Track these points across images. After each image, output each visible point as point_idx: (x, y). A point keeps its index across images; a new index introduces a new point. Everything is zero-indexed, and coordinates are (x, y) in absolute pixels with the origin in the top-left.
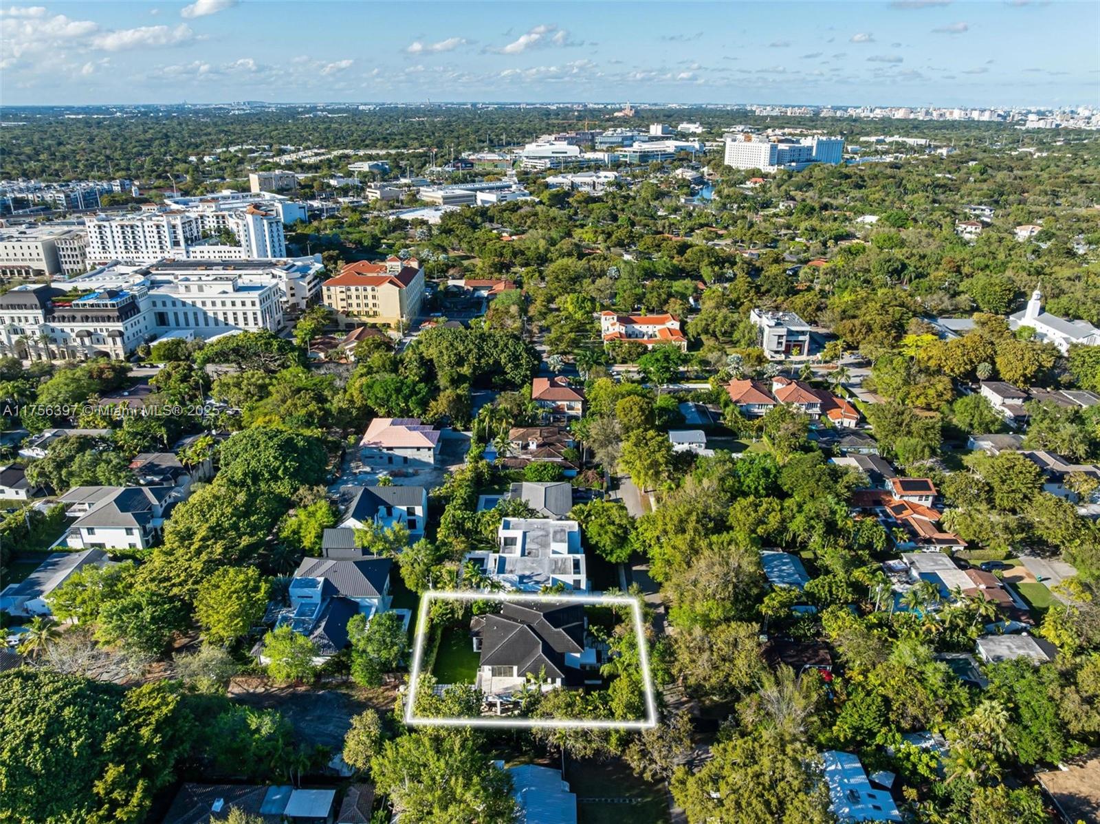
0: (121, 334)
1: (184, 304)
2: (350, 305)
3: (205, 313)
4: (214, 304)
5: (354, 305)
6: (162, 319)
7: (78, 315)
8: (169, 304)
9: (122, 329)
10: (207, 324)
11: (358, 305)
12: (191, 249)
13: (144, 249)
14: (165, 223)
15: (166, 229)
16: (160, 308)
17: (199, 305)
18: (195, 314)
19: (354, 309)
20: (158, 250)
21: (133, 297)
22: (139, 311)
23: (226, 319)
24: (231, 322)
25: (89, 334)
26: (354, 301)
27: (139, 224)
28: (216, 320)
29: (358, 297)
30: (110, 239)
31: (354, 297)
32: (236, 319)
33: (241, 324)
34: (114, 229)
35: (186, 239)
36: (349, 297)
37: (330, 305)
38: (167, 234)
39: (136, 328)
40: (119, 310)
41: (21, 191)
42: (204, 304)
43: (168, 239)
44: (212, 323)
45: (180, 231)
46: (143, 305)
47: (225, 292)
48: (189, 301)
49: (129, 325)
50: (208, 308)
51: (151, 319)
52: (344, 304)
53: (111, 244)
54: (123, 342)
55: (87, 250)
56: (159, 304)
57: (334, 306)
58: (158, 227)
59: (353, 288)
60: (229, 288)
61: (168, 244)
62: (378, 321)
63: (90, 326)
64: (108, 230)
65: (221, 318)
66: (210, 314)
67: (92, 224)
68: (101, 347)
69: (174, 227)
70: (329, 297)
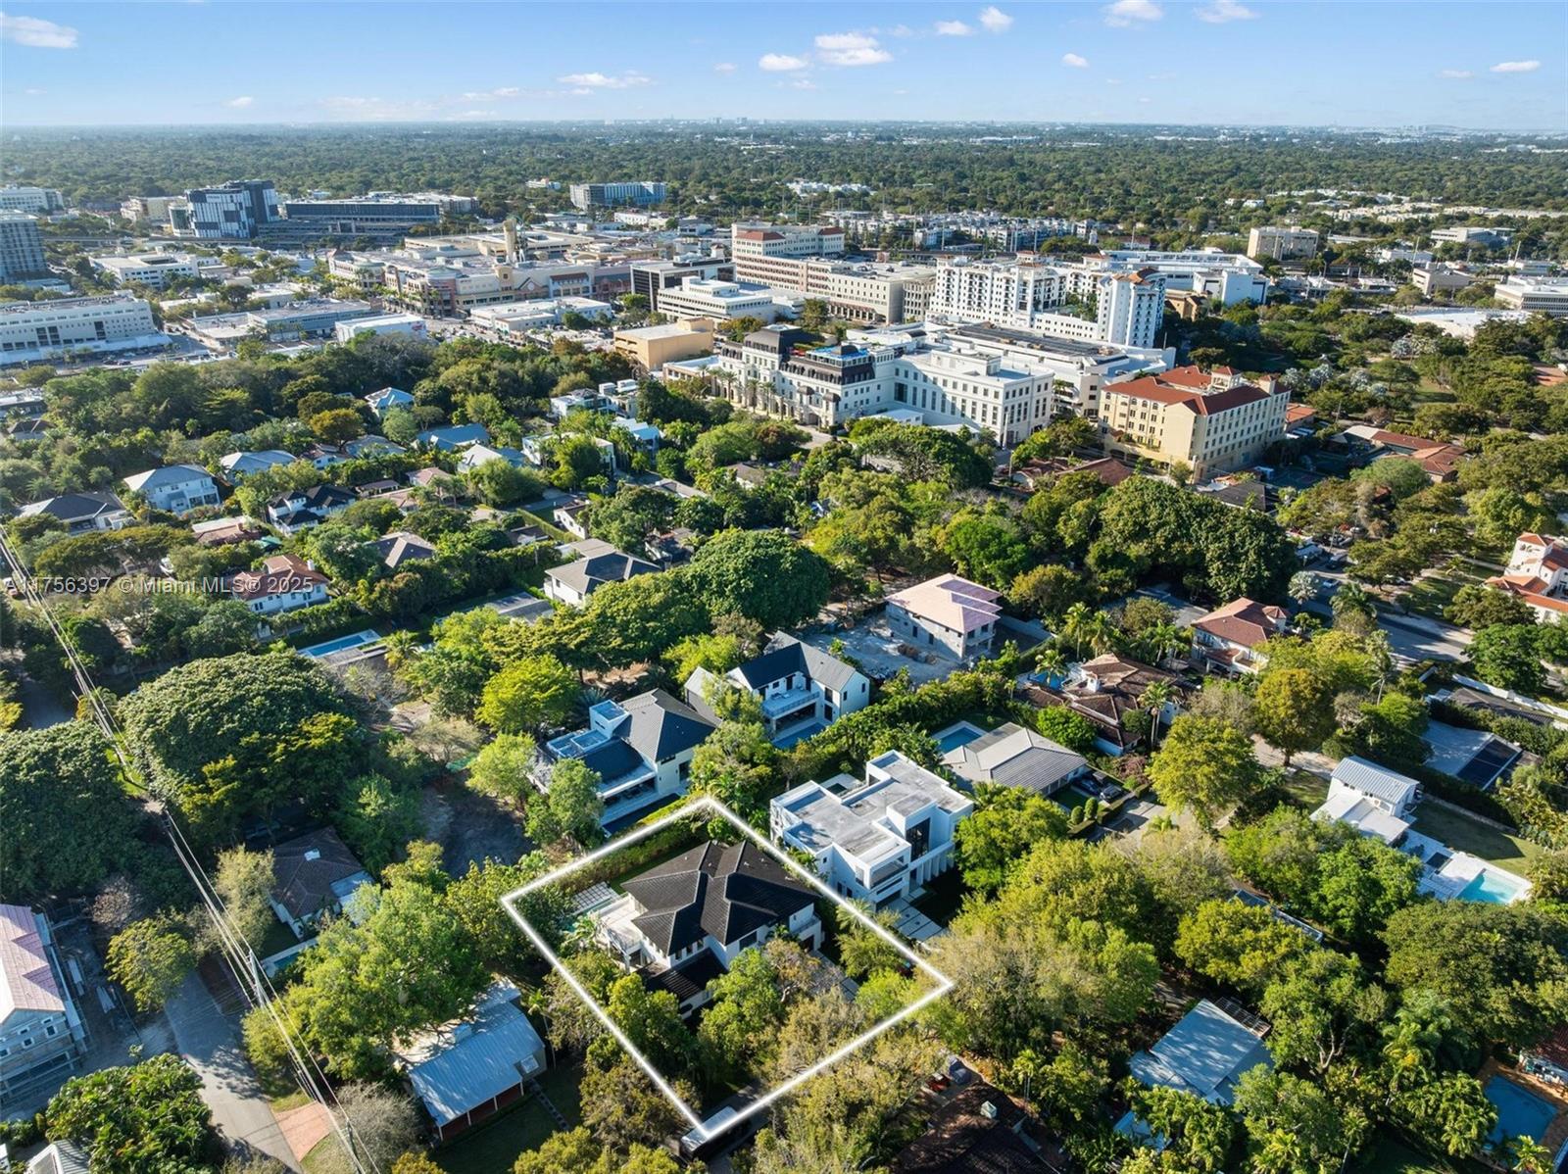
0: (836, 399)
1: (925, 378)
2: (1131, 425)
3: (944, 396)
4: (955, 385)
5: (1137, 427)
6: (900, 392)
7: (808, 367)
8: (911, 375)
9: (839, 393)
10: (943, 410)
11: (1142, 427)
12: (1038, 316)
13: (987, 308)
14: (1016, 278)
15: (1015, 285)
16: (901, 379)
17: (940, 383)
18: (934, 394)
19: (1135, 432)
20: (1002, 312)
21: (871, 358)
22: (872, 376)
23: (963, 407)
24: (968, 413)
25: (810, 392)
26: (1137, 421)
27: (989, 275)
28: (953, 406)
29: (1143, 416)
30: (956, 290)
31: (1138, 415)
32: (974, 411)
33: (978, 420)
34: (963, 278)
35: (1036, 303)
36: (1132, 413)
37: (1106, 419)
38: (1015, 292)
39: (860, 397)
40: (843, 370)
41: (966, 224)
42: (945, 383)
43: (1014, 299)
44: (948, 408)
45: (1030, 291)
46: (879, 369)
47: (976, 374)
48: (931, 377)
49: (851, 392)
50: (948, 390)
51: (888, 390)
52: (1123, 422)
53: (955, 296)
54: (837, 409)
55: (932, 299)
56: (902, 373)
57: (1110, 422)
58: (1008, 282)
59: (1140, 401)
60: (982, 370)
61: (1014, 306)
62: (1157, 457)
63: (814, 383)
64: (956, 277)
65: (959, 406)
66: (949, 398)
67: (942, 268)
68: (815, 410)
69: (1025, 284)
70: (1107, 407)
